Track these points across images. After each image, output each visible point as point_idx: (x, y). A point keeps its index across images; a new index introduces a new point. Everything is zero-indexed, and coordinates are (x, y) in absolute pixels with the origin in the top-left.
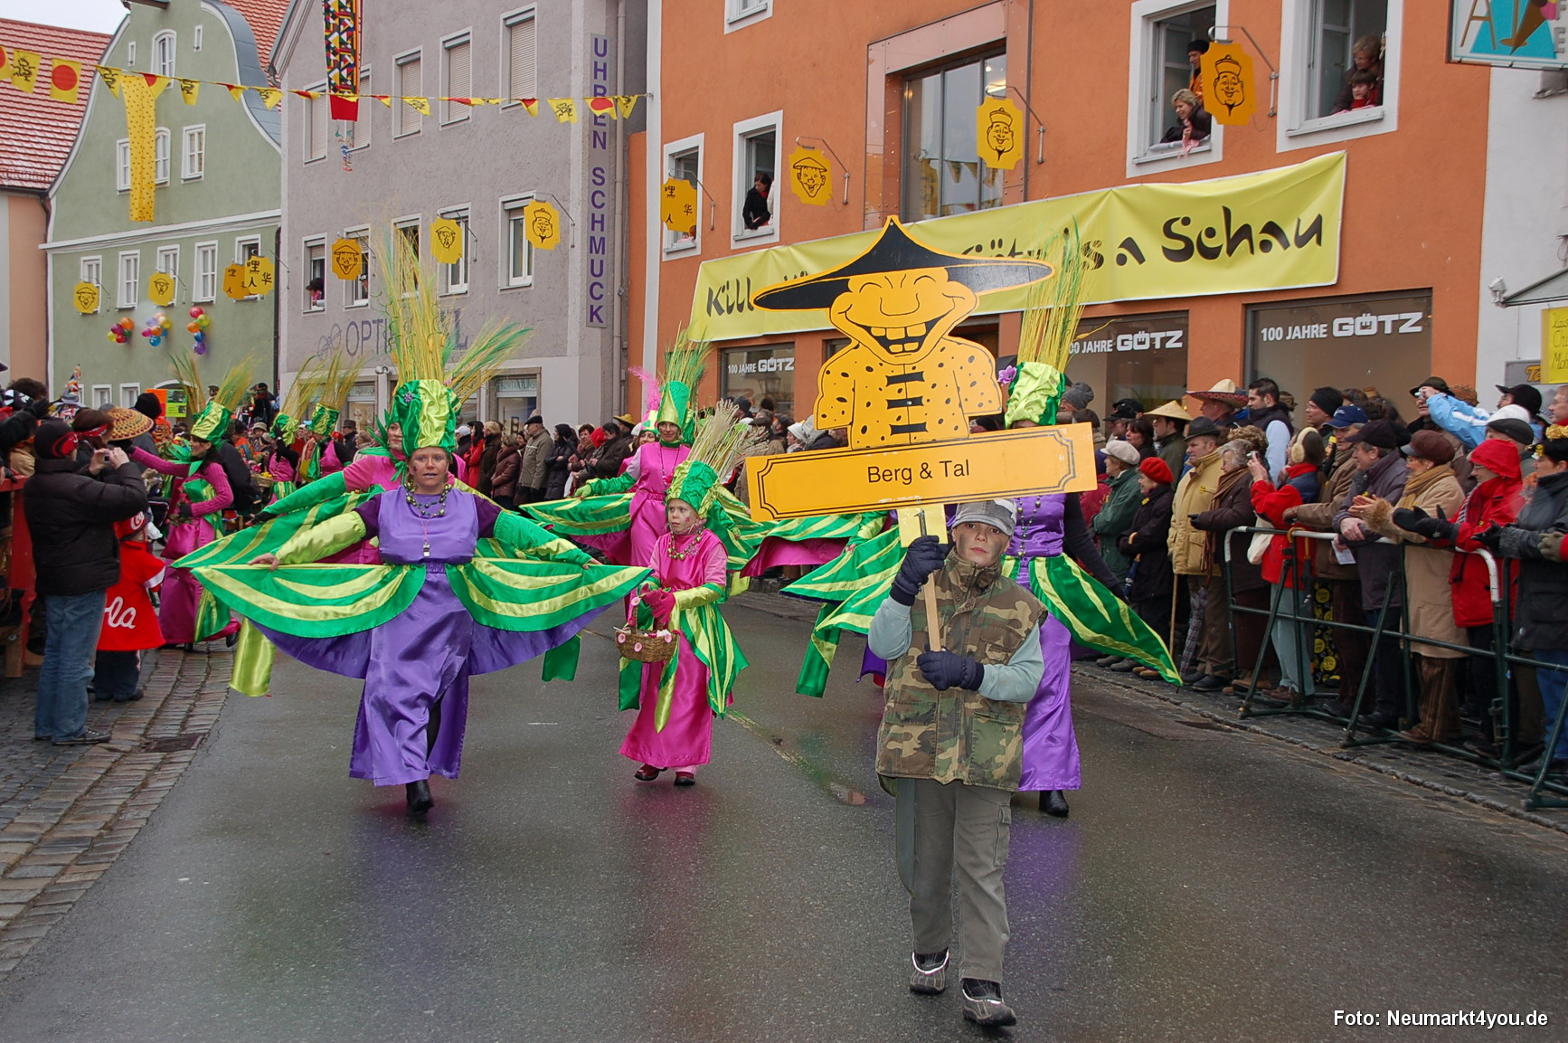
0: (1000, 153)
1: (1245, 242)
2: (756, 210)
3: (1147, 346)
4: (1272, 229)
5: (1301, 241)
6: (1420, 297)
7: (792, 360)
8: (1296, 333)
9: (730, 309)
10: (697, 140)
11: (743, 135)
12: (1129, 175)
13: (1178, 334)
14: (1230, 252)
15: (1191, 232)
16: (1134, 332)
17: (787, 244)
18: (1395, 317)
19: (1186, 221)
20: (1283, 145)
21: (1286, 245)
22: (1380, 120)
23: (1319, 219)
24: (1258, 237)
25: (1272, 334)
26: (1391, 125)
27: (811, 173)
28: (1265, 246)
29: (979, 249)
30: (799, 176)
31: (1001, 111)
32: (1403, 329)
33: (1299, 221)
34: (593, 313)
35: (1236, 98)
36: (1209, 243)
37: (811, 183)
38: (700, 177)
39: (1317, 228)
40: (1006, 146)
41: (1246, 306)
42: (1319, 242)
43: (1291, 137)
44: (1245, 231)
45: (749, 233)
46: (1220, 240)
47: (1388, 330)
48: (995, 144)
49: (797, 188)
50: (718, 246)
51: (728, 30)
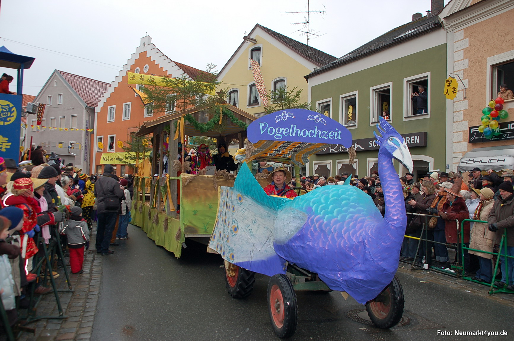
2: (111, 147)
9: (107, 160)
10: (102, 136)
17: (116, 152)
27: (120, 144)
34: (85, 159)
38: (103, 141)
45: (110, 150)
50: (105, 151)
51: (107, 122)
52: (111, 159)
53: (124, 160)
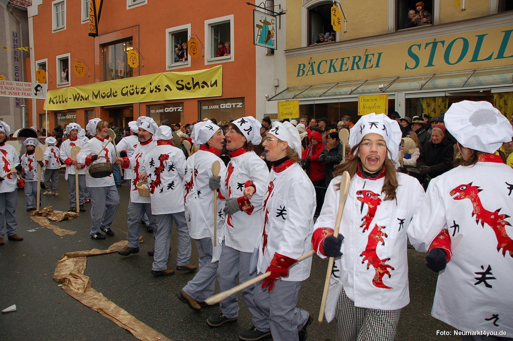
0: (133, 63)
1: (198, 86)
3: (173, 111)
4: (204, 83)
5: (212, 86)
6: (242, 99)
7: (76, 115)
8: (211, 107)
9: (57, 103)
10: (46, 60)
11: (59, 59)
12: (167, 70)
13: (181, 108)
14: (194, 88)
15: (184, 84)
16: (169, 107)
17: (73, 86)
18: (236, 104)
19: (182, 81)
20: (206, 63)
21: (208, 87)
22: (230, 58)
23: (216, 81)
24: (201, 85)
25: (205, 108)
26: (233, 60)
27: (79, 68)
28: (203, 87)
29: (127, 87)
30: (76, 69)
31: (133, 53)
32: (237, 107)
33: (211, 81)
34: (18, 104)
35: (195, 52)
36: (188, 86)
37: (79, 71)
38: (47, 69)
39: (216, 83)
40: (135, 62)
41: (198, 101)
42: (216, 86)
43: (208, 62)
44: (198, 83)
45: (62, 83)
46: (191, 85)
47: (234, 107)
48: (132, 61)
49: (76, 73)
51: (53, 32)
52: (64, 99)
53: (90, 98)
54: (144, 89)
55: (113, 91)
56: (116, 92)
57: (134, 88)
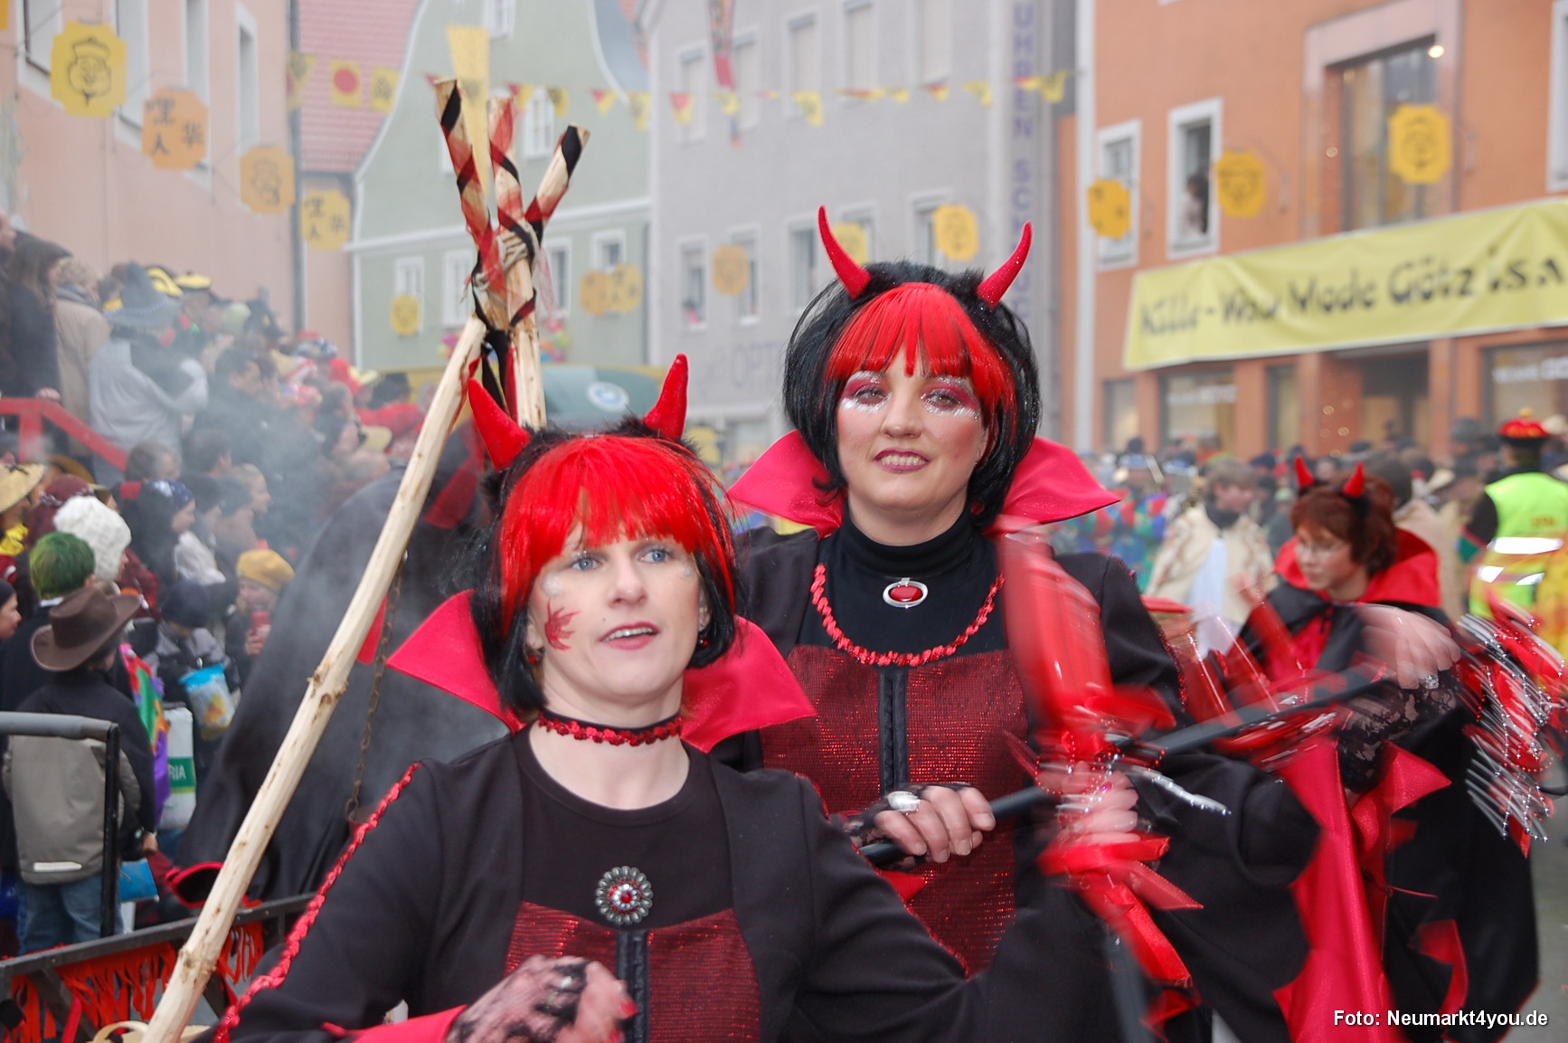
0: (1420, 166)
9: (1164, 330)
10: (1131, 128)
11: (1180, 125)
12: (1550, 188)
16: (1556, 358)
17: (1225, 255)
29: (1409, 267)
31: (1420, 120)
38: (1136, 172)
40: (1427, 158)
45: (1186, 239)
50: (1152, 254)
52: (1189, 313)
53: (1284, 313)
54: (1468, 273)
55: (1363, 282)
56: (1371, 287)
57: (1434, 268)
